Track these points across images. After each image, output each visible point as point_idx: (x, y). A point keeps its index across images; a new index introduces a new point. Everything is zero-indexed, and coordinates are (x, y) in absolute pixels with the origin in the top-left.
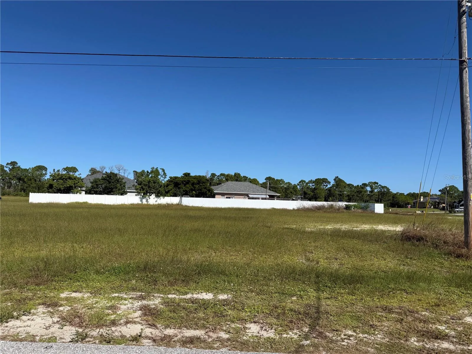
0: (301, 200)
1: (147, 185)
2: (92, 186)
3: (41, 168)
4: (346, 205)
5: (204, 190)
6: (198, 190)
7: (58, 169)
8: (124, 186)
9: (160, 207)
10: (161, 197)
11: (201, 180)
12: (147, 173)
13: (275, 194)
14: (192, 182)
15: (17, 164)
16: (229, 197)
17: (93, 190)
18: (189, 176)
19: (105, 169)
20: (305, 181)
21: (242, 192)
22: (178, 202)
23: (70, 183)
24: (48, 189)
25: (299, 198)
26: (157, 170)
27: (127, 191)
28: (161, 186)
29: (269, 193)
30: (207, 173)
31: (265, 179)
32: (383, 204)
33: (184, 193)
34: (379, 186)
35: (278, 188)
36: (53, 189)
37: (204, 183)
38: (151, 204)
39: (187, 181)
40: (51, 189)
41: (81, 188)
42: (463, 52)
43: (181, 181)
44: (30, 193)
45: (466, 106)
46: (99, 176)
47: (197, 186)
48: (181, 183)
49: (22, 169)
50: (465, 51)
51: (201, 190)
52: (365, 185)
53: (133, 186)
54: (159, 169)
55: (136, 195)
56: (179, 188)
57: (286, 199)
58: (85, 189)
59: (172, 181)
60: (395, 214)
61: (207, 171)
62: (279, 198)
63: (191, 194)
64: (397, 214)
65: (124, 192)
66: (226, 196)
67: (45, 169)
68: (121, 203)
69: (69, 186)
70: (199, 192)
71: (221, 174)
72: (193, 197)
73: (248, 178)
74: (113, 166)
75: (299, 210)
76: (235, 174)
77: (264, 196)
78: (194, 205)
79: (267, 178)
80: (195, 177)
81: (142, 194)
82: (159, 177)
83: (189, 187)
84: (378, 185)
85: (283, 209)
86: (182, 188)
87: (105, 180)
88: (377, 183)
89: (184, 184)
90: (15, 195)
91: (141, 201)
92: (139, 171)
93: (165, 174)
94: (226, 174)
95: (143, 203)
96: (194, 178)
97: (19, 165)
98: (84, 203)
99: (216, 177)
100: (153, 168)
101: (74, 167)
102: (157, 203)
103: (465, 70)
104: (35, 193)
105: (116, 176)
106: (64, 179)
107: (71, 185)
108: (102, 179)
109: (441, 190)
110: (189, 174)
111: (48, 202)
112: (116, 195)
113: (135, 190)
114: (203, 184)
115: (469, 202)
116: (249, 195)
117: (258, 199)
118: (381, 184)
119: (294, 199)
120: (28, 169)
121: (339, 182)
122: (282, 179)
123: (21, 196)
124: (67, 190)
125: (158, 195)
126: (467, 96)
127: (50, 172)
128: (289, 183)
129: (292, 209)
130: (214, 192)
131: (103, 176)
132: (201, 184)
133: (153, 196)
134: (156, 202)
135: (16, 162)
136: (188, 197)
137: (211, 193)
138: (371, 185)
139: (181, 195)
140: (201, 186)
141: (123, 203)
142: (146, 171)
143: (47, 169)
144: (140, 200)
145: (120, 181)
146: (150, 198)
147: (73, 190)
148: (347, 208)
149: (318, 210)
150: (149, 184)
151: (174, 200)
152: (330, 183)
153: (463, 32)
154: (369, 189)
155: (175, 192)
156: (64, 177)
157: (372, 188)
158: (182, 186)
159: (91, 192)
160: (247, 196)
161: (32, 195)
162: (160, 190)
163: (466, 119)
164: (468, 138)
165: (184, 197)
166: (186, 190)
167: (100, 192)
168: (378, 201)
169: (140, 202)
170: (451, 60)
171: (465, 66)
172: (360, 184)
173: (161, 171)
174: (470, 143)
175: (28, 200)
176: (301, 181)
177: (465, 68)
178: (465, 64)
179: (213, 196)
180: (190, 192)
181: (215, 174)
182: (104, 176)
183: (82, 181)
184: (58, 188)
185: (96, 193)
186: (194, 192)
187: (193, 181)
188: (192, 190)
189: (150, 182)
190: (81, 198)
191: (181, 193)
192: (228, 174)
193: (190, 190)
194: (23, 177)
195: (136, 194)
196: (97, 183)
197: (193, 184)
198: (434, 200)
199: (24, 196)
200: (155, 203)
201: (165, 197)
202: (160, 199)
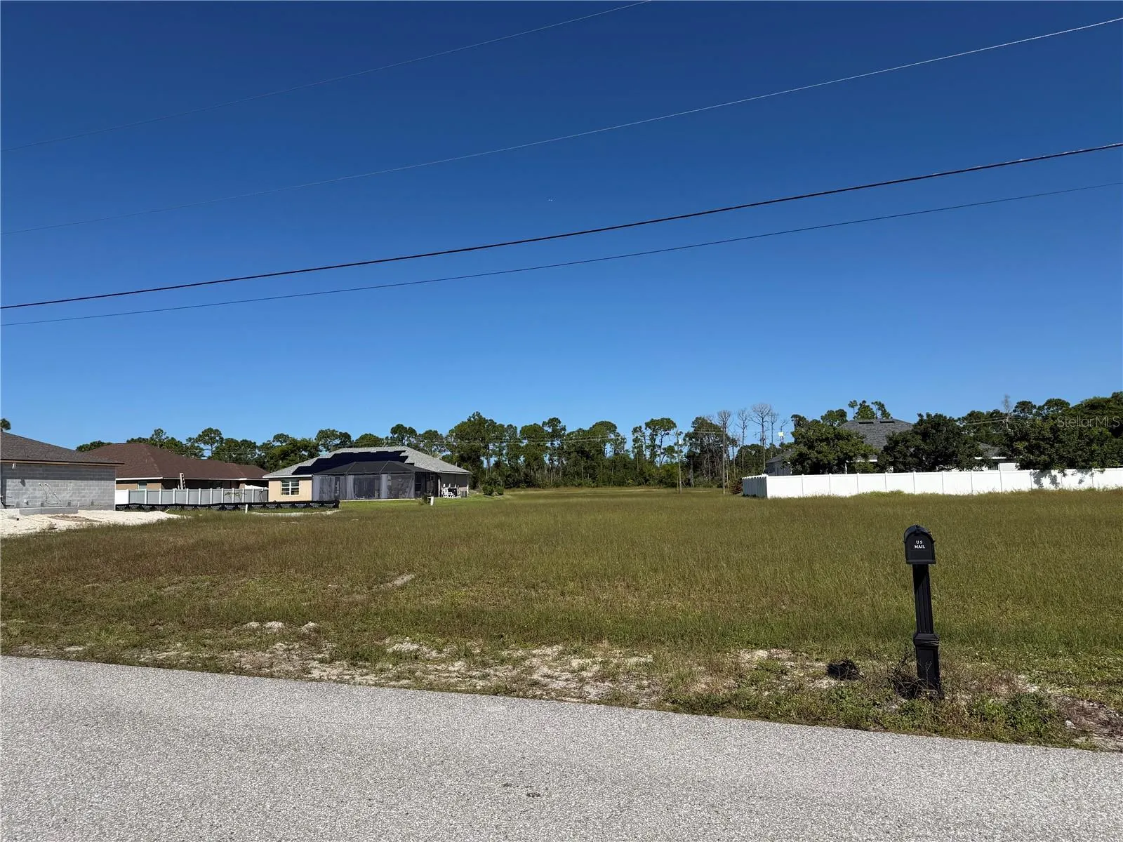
10: (1094, 470)
38: (1068, 489)
44: (766, 476)
54: (868, 404)
55: (1019, 468)
71: (1049, 402)
91: (1038, 482)
95: (1046, 488)
97: (563, 424)
98: (891, 493)
99: (1033, 411)
101: (667, 418)
102: (1084, 486)
134: (1081, 483)
135: (558, 419)
143: (616, 427)
144: (1033, 480)
146: (1064, 475)
161: (770, 481)
175: (766, 493)
200: (1078, 487)
201: (1106, 469)
202: (1092, 474)
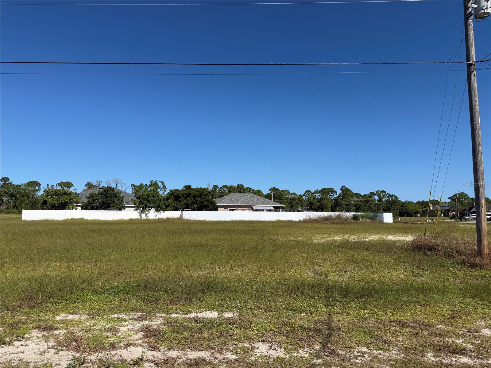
0: (307, 211)
1: (146, 199)
2: (89, 202)
3: (34, 184)
4: (353, 215)
5: (206, 203)
6: (199, 203)
7: (52, 185)
8: (122, 201)
9: (159, 221)
10: (161, 211)
11: (202, 192)
12: (146, 186)
13: (279, 205)
14: (193, 195)
15: (9, 180)
16: (232, 210)
17: (89, 206)
18: (190, 188)
19: (101, 183)
20: (310, 192)
21: (246, 204)
22: (179, 217)
23: (65, 198)
24: (42, 206)
25: (305, 209)
26: (156, 183)
27: (126, 205)
28: (161, 199)
29: (274, 204)
30: (209, 185)
31: (270, 190)
32: (392, 213)
33: (186, 206)
34: (387, 195)
35: (283, 199)
36: (47, 205)
37: (206, 195)
38: (151, 218)
39: (188, 194)
40: (45, 205)
41: (76, 204)
42: (471, 55)
43: (181, 194)
44: (23, 210)
45: (475, 110)
46: (96, 191)
47: (199, 199)
48: (181, 196)
49: (14, 185)
50: (472, 54)
51: (203, 203)
52: (372, 194)
53: (131, 200)
54: (158, 182)
55: (135, 210)
56: (180, 201)
57: (292, 210)
58: (80, 205)
59: (172, 194)
60: (404, 223)
61: (209, 183)
62: (284, 209)
63: (192, 207)
64: (407, 223)
65: (122, 207)
66: (229, 209)
67: (39, 185)
68: (119, 219)
69: (64, 201)
70: (201, 205)
71: (224, 186)
72: (194, 210)
73: (252, 189)
74: (110, 180)
75: (305, 221)
76: (238, 185)
77: (269, 208)
78: (196, 219)
79: (271, 189)
80: (197, 190)
81: (141, 209)
82: (159, 190)
83: (190, 200)
84: (386, 193)
85: (288, 220)
86: (183, 202)
87: (102, 194)
88: (385, 192)
89: (185, 197)
90: (6, 212)
92: (137, 184)
93: (165, 187)
94: (229, 185)
95: (143, 218)
96: (195, 191)
97: (10, 181)
98: (80, 219)
99: (218, 189)
100: (152, 181)
101: (68, 182)
102: (157, 218)
103: (473, 73)
104: (28, 210)
105: (113, 190)
106: (58, 194)
107: (66, 201)
108: (98, 194)
109: (450, 197)
110: (190, 186)
111: (42, 219)
112: (114, 210)
113: (133, 204)
114: (205, 197)
115: (482, 209)
116: (253, 207)
117: (263, 210)
118: (388, 193)
119: (300, 210)
120: (20, 185)
121: (345, 191)
122: (286, 190)
123: (13, 214)
124: (62, 206)
125: (158, 209)
126: (476, 100)
127: (44, 188)
128: (294, 193)
129: (298, 220)
130: (217, 204)
131: (99, 191)
132: (203, 197)
133: (153, 210)
134: (156, 216)
135: (7, 178)
136: (190, 210)
137: (214, 206)
138: (379, 193)
139: (183, 209)
140: (203, 198)
141: (121, 219)
142: (144, 184)
143: (40, 184)
144: (139, 215)
145: (118, 196)
146: (149, 213)
147: (68, 205)
148: (355, 218)
149: (325, 221)
150: (148, 198)
151: (175, 214)
152: (336, 192)
153: (470, 34)
154: (376, 198)
155: (176, 205)
156: (58, 193)
157: (379, 197)
158: (183, 199)
159: (87, 207)
160: (251, 208)
161: (24, 212)
162: (160, 204)
163: (476, 124)
164: (478, 143)
165: (185, 210)
166: (187, 203)
167: (96, 207)
168: (386, 211)
169: (139, 217)
170: (459, 63)
171: (473, 69)
172: (367, 193)
173: (160, 184)
174: (480, 148)
175: (21, 218)
176: (307, 191)
177: (473, 71)
178: (473, 67)
179: (215, 208)
180: (191, 205)
181: (217, 186)
182: (101, 190)
183: (78, 197)
184: (53, 204)
185: (93, 208)
186: (195, 205)
187: (194, 193)
188: (194, 203)
189: (149, 195)
190: (77, 214)
191: (182, 206)
192: (231, 186)
193: (191, 203)
194: (15, 193)
195: (135, 208)
196: (93, 198)
197: (194, 197)
198: (444, 208)
199: (17, 214)
200: (155, 218)
201: (165, 211)
202: (160, 213)
